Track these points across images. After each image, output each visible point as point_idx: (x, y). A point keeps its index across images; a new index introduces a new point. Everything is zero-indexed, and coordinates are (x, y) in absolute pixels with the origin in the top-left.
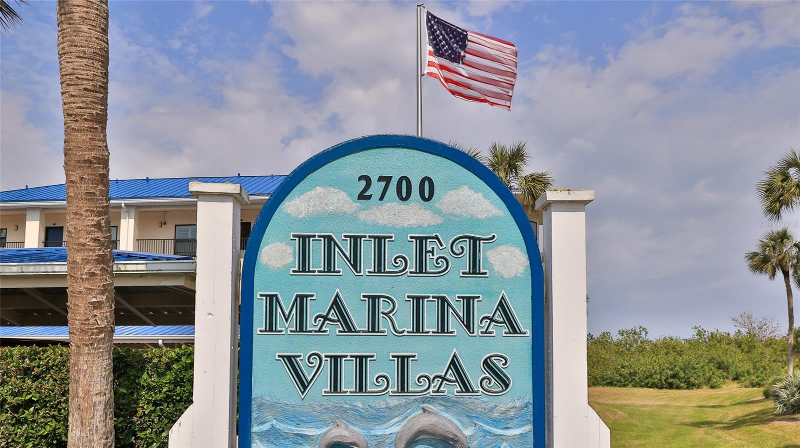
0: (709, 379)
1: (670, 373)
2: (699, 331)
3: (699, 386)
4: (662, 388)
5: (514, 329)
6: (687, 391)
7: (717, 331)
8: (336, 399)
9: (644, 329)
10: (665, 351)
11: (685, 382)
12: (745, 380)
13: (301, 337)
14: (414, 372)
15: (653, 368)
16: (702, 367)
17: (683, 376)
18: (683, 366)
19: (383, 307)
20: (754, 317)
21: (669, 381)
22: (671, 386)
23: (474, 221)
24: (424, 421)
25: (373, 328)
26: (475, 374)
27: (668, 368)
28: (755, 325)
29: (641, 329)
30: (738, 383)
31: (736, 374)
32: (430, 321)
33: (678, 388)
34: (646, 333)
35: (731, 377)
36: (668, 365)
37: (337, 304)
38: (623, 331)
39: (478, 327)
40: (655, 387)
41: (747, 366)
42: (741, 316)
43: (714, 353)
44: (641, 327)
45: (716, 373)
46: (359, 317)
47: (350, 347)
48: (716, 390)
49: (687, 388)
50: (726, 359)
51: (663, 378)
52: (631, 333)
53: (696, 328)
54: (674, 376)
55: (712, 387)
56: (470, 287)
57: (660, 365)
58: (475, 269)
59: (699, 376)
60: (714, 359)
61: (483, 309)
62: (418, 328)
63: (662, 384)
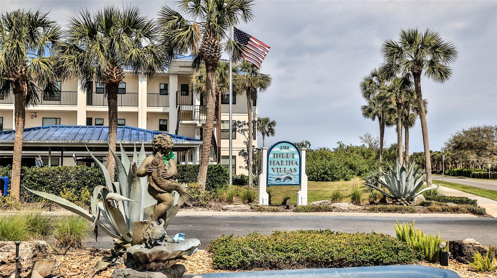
0: (344, 175)
1: (323, 171)
2: (340, 145)
3: (338, 179)
4: (318, 181)
5: (297, 165)
6: (332, 182)
7: (351, 145)
8: (277, 173)
9: (308, 142)
10: (321, 157)
11: (331, 177)
12: (364, 176)
13: (274, 166)
14: (286, 170)
15: (313, 169)
16: (341, 168)
17: (330, 173)
18: (330, 167)
19: (283, 162)
20: (372, 137)
21: (322, 176)
22: (323, 180)
23: (293, 152)
24: (287, 176)
25: (282, 165)
26: (293, 170)
27: (322, 168)
28: (372, 141)
29: (307, 143)
30: (360, 177)
31: (360, 172)
32: (288, 164)
33: (327, 180)
34: (310, 146)
35: (356, 174)
36: (321, 167)
37: (278, 162)
38: (295, 144)
39: (293, 164)
40: (314, 180)
41: (366, 167)
42: (365, 136)
43: (348, 159)
44: (307, 142)
45: (348, 172)
46: (280, 163)
47: (279, 167)
48: (348, 181)
49: (332, 181)
50: (355, 163)
51: (319, 174)
52: (300, 145)
53: (339, 143)
54: (325, 173)
55: (346, 180)
56: (292, 159)
57: (317, 166)
58: (293, 158)
59: (339, 173)
60: (348, 163)
61: (294, 162)
62: (287, 165)
63: (318, 178)
